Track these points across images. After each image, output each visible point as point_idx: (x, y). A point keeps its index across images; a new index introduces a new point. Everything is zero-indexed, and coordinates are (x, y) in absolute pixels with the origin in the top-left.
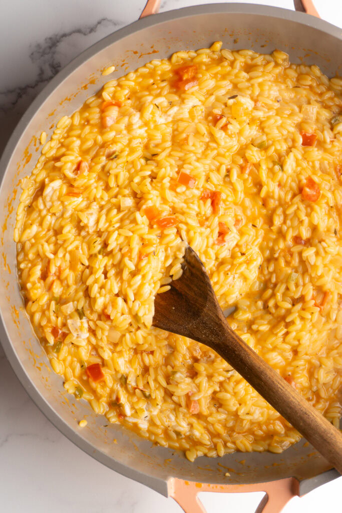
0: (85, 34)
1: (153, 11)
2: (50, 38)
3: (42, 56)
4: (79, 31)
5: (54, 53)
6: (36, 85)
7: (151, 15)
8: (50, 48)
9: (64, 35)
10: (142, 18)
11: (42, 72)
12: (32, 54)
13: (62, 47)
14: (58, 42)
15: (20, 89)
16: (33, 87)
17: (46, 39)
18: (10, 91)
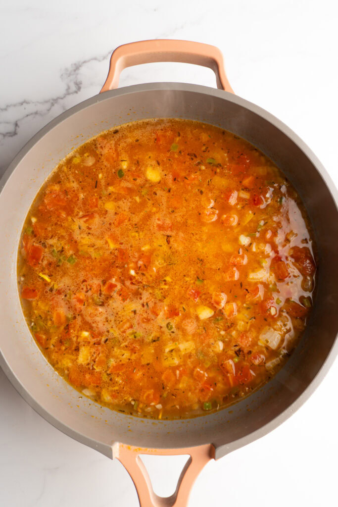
0: (99, 61)
1: (110, 88)
2: (75, 64)
3: (69, 76)
4: (95, 59)
5: (77, 74)
6: (65, 97)
7: (109, 91)
8: (75, 71)
9: (85, 62)
10: (103, 93)
11: (69, 88)
12: (62, 75)
13: (83, 70)
14: (80, 66)
15: (54, 100)
16: (62, 98)
17: (72, 64)
18: (46, 102)
